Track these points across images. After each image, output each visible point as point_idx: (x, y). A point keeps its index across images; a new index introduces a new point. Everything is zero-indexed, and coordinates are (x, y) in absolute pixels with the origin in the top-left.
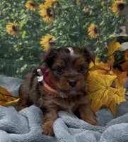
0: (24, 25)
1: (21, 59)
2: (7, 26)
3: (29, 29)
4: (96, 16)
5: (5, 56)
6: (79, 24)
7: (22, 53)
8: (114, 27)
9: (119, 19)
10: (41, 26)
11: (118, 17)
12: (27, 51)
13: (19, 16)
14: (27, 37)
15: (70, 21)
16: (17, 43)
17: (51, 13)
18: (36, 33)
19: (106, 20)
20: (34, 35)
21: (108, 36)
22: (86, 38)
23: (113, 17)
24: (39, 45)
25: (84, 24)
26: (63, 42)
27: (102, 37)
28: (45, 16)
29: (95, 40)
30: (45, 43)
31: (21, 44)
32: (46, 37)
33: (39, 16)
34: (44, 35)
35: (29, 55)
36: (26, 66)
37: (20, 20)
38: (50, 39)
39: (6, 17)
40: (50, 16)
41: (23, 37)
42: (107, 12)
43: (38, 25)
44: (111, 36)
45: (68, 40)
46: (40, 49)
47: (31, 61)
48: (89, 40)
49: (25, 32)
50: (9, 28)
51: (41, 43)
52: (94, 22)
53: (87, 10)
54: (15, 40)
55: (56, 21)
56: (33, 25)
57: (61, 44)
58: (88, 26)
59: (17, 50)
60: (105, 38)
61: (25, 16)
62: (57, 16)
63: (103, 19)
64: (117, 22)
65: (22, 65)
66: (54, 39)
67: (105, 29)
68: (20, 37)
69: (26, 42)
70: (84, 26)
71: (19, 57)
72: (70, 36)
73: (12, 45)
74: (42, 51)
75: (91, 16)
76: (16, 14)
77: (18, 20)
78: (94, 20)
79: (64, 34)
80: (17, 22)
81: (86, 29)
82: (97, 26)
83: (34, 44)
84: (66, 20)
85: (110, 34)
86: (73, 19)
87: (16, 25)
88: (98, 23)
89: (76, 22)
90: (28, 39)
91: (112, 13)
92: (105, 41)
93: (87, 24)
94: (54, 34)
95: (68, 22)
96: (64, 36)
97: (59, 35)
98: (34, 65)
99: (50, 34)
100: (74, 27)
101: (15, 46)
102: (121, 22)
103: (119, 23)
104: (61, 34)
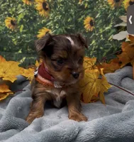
0: (22, 19)
1: (20, 52)
2: (6, 21)
3: (27, 23)
4: (92, 8)
5: (5, 49)
6: (74, 17)
7: (21, 46)
8: (110, 19)
9: (115, 11)
10: (38, 19)
11: (114, 9)
12: (25, 45)
13: (16, 10)
14: (25, 31)
15: (66, 14)
16: (15, 37)
17: (47, 7)
18: (34, 27)
19: (102, 12)
20: (31, 29)
21: (104, 29)
22: (82, 31)
23: (109, 9)
25: (80, 17)
27: (98, 29)
28: (41, 10)
29: (91, 33)
31: (19, 37)
32: (43, 30)
33: (36, 10)
34: (41, 28)
35: (27, 48)
36: (24, 58)
37: (18, 15)
38: (47, 33)
39: (4, 11)
40: (46, 9)
41: (21, 30)
42: (103, 4)
43: (35, 18)
44: (107, 28)
47: (30, 54)
48: (85, 33)
49: (22, 26)
50: (7, 23)
51: (38, 36)
52: (90, 15)
53: (83, 2)
54: (14, 33)
55: (51, 15)
56: (30, 19)
58: (83, 19)
59: (15, 43)
60: (101, 31)
61: (22, 10)
62: (52, 10)
63: (99, 12)
64: (113, 15)
65: (21, 58)
66: (51, 32)
67: (101, 21)
68: (19, 31)
69: (24, 36)
70: (80, 19)
71: (18, 50)
72: (66, 29)
73: (11, 39)
75: (87, 9)
76: (14, 9)
77: (16, 15)
78: (89, 13)
79: (59, 27)
80: (15, 16)
81: (82, 22)
82: (92, 19)
83: (31, 38)
84: (61, 14)
85: (106, 26)
86: (68, 12)
87: (14, 19)
88: (93, 16)
89: (71, 15)
90: (25, 33)
91: (108, 5)
92: (100, 34)
93: (82, 17)
94: (50, 28)
95: (63, 15)
96: (60, 29)
97: (56, 29)
98: (33, 58)
99: (46, 27)
100: (69, 20)
101: (14, 40)
102: (117, 14)
103: (115, 16)
104: (57, 27)
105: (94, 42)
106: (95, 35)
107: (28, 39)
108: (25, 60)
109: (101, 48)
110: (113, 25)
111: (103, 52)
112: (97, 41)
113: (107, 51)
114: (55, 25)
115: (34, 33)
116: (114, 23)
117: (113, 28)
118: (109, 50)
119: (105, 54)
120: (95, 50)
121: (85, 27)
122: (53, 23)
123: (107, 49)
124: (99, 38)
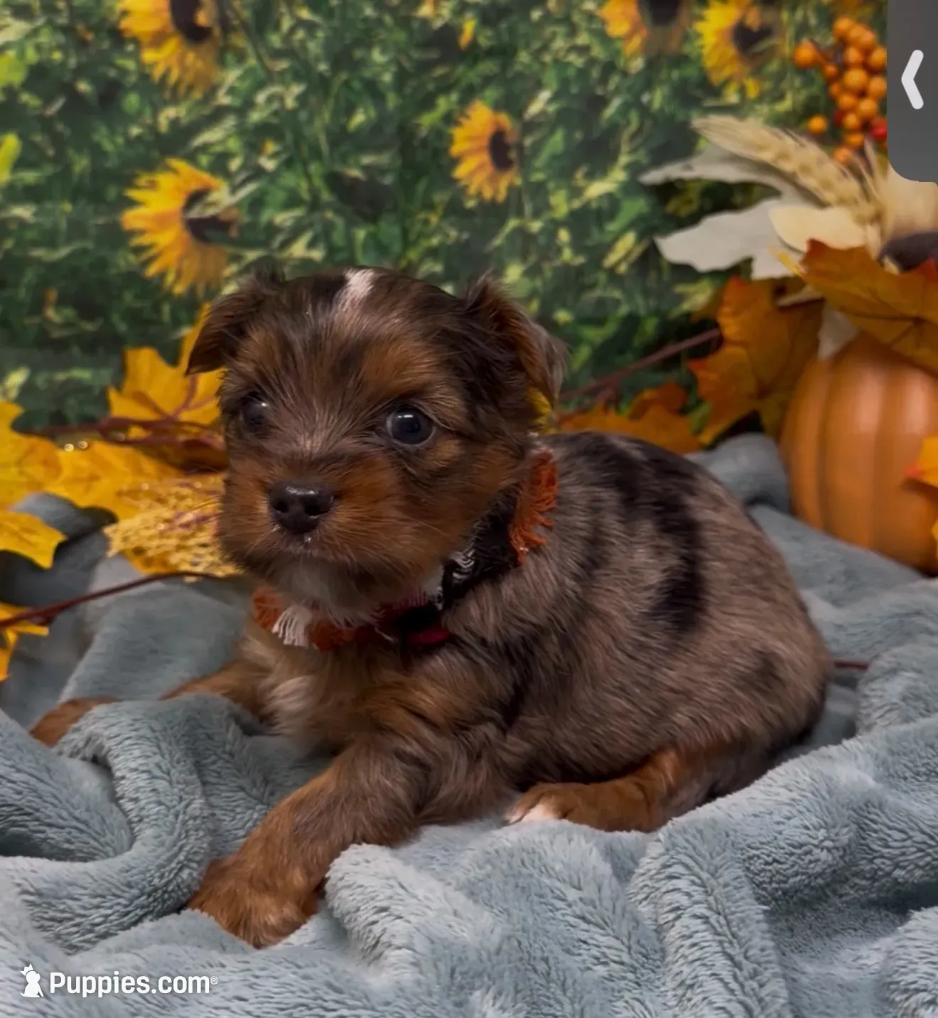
0: (9, 91)
3: (46, 124)
4: (504, 53)
6: (392, 101)
8: (614, 130)
9: (648, 79)
10: (132, 101)
11: (638, 64)
12: (30, 276)
14: (30, 176)
15: (337, 77)
17: (202, 18)
18: (97, 152)
19: (564, 84)
20: (81, 164)
21: (576, 192)
22: (440, 197)
23: (609, 68)
24: (118, 237)
25: (427, 103)
26: (284, 218)
27: (539, 191)
28: (158, 40)
29: (494, 212)
30: (162, 221)
32: (164, 180)
33: (118, 37)
34: (151, 165)
35: (38, 306)
36: (17, 378)
38: (196, 197)
40: (194, 34)
42: (573, 31)
43: (110, 93)
44: (597, 189)
45: (315, 205)
46: (124, 261)
47: (60, 346)
48: (455, 210)
49: (11, 143)
51: (132, 219)
52: (492, 93)
53: (446, 12)
55: (232, 76)
56: (75, 98)
57: (272, 229)
58: (450, 119)
60: (561, 204)
61: (16, 28)
62: (239, 41)
63: (551, 78)
64: (634, 103)
66: (223, 198)
67: (557, 141)
69: (23, 212)
70: (427, 120)
72: (335, 181)
74: (134, 278)
75: (474, 54)
78: (488, 80)
79: (288, 164)
81: (441, 138)
82: (505, 120)
83: (77, 229)
84: (302, 71)
85: (591, 176)
86: (356, 66)
88: (512, 103)
89: (373, 90)
90: (31, 194)
91: (604, 38)
92: (555, 225)
93: (443, 104)
94: (219, 165)
95: (319, 86)
96: (289, 179)
97: (258, 173)
98: (83, 374)
99: (192, 158)
100: (359, 118)
102: (657, 98)
103: (645, 111)
104: (269, 165)
105: (514, 273)
106: (521, 232)
107: (50, 240)
109: (563, 316)
110: (635, 169)
112: (532, 272)
113: (595, 335)
114: (254, 148)
115: (96, 197)
116: (642, 156)
117: (633, 187)
118: (610, 329)
119: (584, 353)
121: (461, 172)
122: (241, 131)
123: (599, 322)
124: (552, 249)
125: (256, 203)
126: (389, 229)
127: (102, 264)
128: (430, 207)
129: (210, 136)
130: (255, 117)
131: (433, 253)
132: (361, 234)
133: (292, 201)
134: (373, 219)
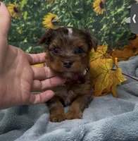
0: (25, 5)
1: (26, 41)
3: (31, 9)
7: (26, 34)
10: (42, 4)
12: (31, 33)
14: (29, 18)
16: (19, 25)
18: (38, 13)
20: (36, 15)
21: (116, 11)
22: (92, 14)
24: (42, 26)
26: (66, 21)
27: (109, 11)
29: (101, 16)
30: (48, 23)
31: (23, 25)
32: (48, 16)
34: (46, 14)
35: (32, 37)
36: (30, 48)
37: (20, 1)
38: (53, 19)
41: (25, 18)
43: (39, 4)
44: (119, 10)
45: (71, 18)
46: (43, 29)
47: (36, 43)
48: (94, 16)
49: (26, 13)
51: (44, 23)
54: (17, 21)
56: (34, 5)
58: (92, 1)
59: (20, 32)
60: (113, 13)
65: (27, 48)
66: (57, 18)
67: (112, 3)
68: (23, 18)
69: (29, 23)
70: (88, 2)
71: (23, 40)
72: (74, 14)
73: (15, 28)
79: (66, 12)
80: (17, 3)
81: (91, 5)
83: (36, 25)
85: (118, 8)
87: (17, 6)
90: (29, 20)
92: (112, 17)
94: (56, 13)
96: (67, 14)
97: (62, 14)
98: (40, 47)
99: (52, 12)
100: (77, 3)
101: (18, 28)
104: (64, 12)
105: (105, 26)
107: (33, 27)
108: (32, 49)
109: (114, 33)
110: (126, 6)
111: (115, 37)
112: (108, 26)
113: (119, 36)
114: (61, 10)
115: (38, 20)
116: (127, 4)
117: (125, 9)
118: (122, 34)
119: (118, 39)
120: (106, 35)
121: (95, 10)
122: (59, 7)
123: (120, 33)
124: (111, 21)
125: (62, 19)
126: (83, 21)
127: (40, 30)
128: (90, 16)
129: (54, 8)
130: (61, 5)
131: (91, 24)
132: (78, 22)
133: (68, 18)
134: (80, 19)
